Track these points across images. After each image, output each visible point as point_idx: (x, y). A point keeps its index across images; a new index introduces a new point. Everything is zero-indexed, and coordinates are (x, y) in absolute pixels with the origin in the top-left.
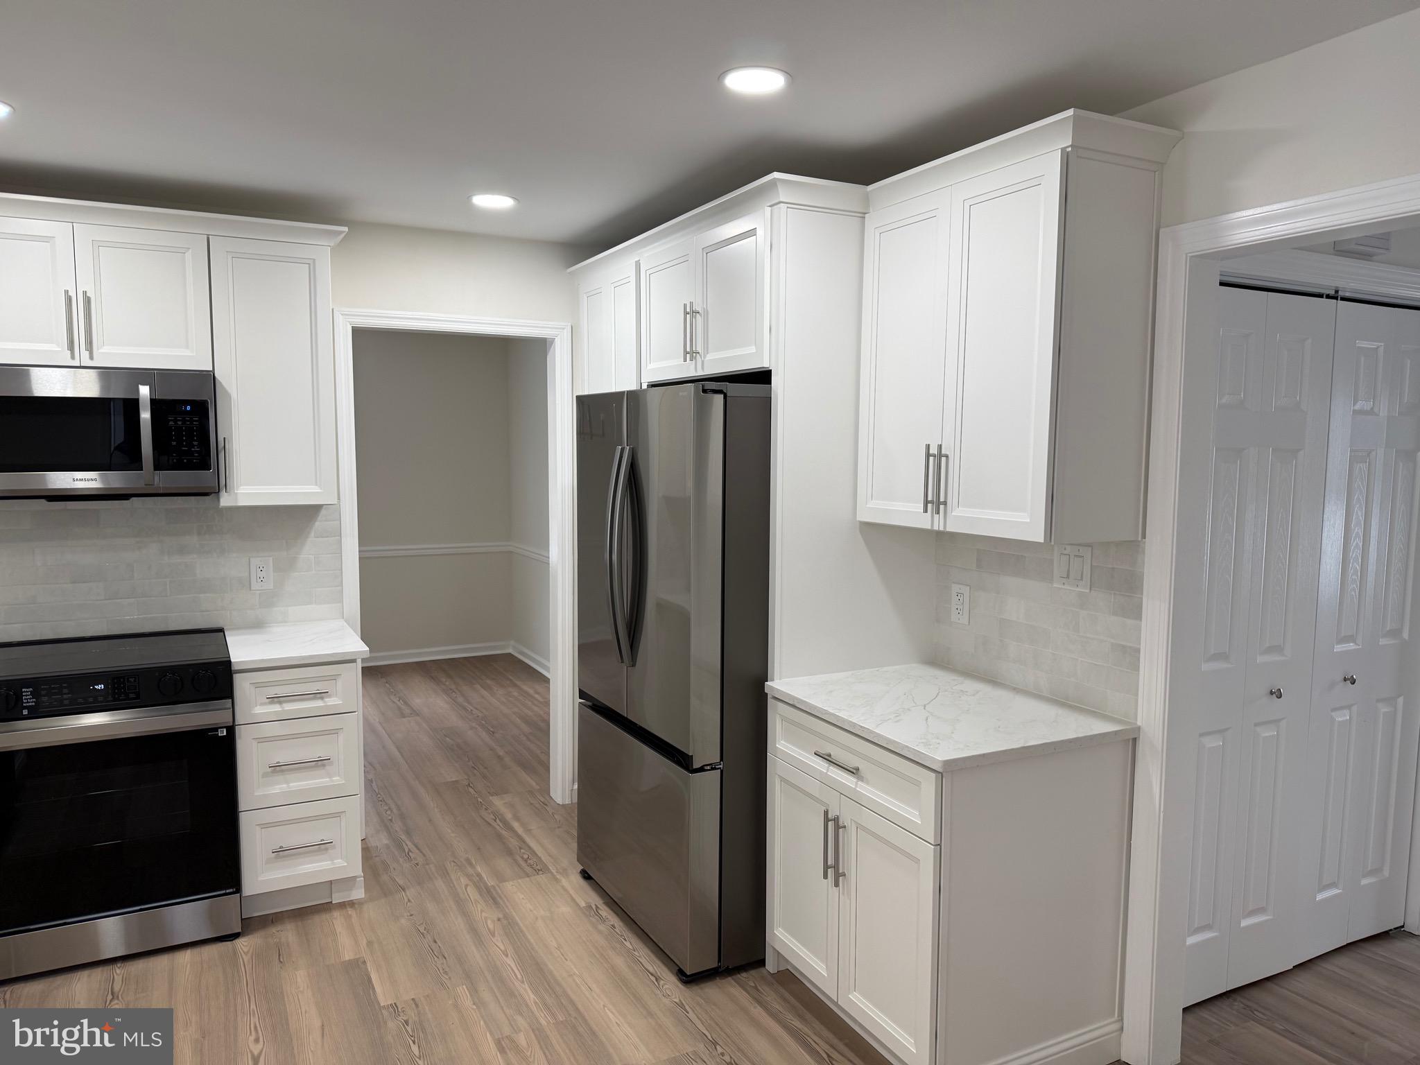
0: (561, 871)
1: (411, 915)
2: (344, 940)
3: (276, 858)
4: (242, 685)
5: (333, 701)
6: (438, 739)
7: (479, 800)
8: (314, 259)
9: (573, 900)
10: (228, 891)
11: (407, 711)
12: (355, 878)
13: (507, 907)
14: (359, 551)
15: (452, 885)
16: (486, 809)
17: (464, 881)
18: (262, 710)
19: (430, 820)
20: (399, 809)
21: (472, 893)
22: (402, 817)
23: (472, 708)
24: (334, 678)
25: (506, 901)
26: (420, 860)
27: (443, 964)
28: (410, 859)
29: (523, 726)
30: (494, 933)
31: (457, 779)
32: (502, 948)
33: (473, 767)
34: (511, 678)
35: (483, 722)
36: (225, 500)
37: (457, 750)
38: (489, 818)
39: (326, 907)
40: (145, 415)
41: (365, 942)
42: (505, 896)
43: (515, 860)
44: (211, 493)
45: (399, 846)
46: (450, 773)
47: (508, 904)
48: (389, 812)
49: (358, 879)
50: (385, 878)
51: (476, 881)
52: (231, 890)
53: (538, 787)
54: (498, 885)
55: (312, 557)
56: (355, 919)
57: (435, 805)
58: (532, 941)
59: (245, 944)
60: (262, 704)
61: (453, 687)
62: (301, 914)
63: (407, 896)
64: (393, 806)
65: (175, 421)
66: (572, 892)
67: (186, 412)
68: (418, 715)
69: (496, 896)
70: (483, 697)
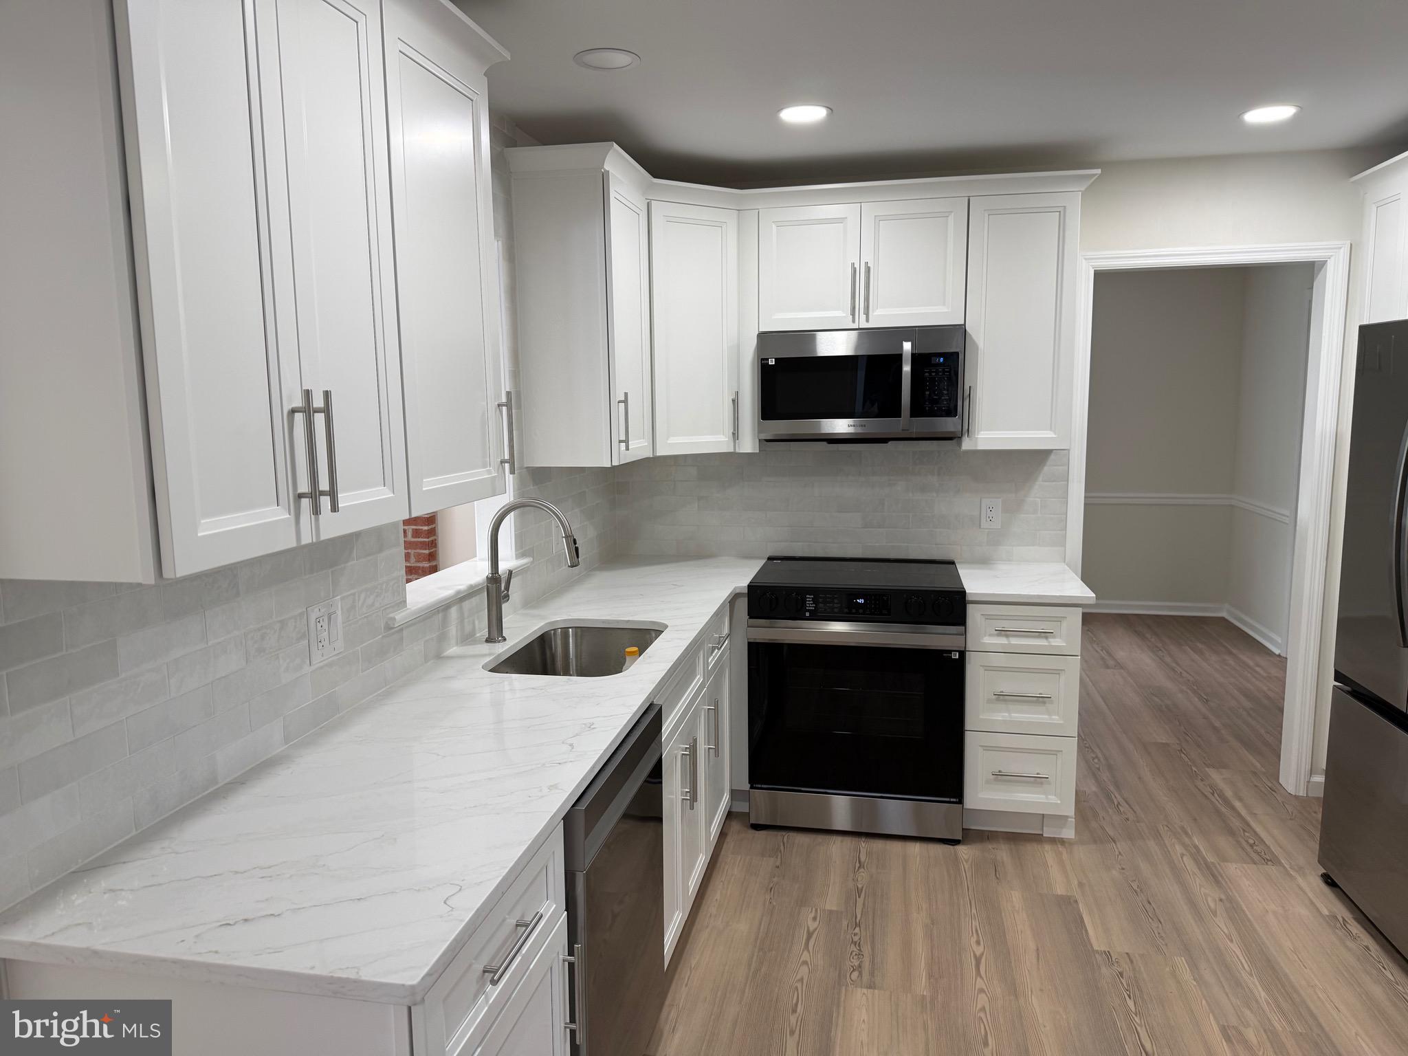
0: (1296, 867)
1: (1123, 869)
2: (1055, 873)
3: (996, 780)
4: (974, 614)
5: (1056, 642)
6: (1145, 697)
7: (1194, 769)
8: (1065, 207)
9: (1312, 903)
10: (952, 800)
11: (1111, 663)
12: (1067, 817)
13: (1230, 889)
14: (1085, 497)
15: (1166, 849)
16: (1202, 780)
17: (1179, 849)
18: (991, 641)
19: (1140, 778)
20: (1106, 759)
21: (1189, 863)
22: (1110, 768)
23: (1181, 671)
24: (1059, 620)
25: (1229, 882)
26: (1131, 816)
27: (1158, 927)
28: (1119, 812)
29: (1242, 699)
30: (1216, 912)
31: (1168, 742)
32: (1226, 931)
33: (1185, 733)
34: (1226, 644)
35: (1195, 687)
36: (967, 445)
37: (1168, 713)
38: (1207, 791)
39: (1037, 838)
40: (907, 368)
41: (1076, 882)
42: (1227, 877)
43: (1238, 842)
44: (955, 438)
45: (1109, 797)
46: (1160, 734)
47: (1232, 887)
48: (1096, 761)
49: (1070, 819)
50: (1094, 824)
51: (1193, 852)
52: (954, 800)
53: (1264, 770)
54: (1219, 864)
55: (1039, 500)
56: (1065, 856)
57: (1145, 764)
58: (1261, 934)
59: (966, 852)
60: (990, 635)
61: (1160, 645)
62: (1014, 838)
63: (1117, 848)
64: (1100, 755)
65: (930, 373)
66: (1311, 895)
67: (939, 364)
68: (1122, 668)
69: (1216, 873)
70: (1193, 660)
